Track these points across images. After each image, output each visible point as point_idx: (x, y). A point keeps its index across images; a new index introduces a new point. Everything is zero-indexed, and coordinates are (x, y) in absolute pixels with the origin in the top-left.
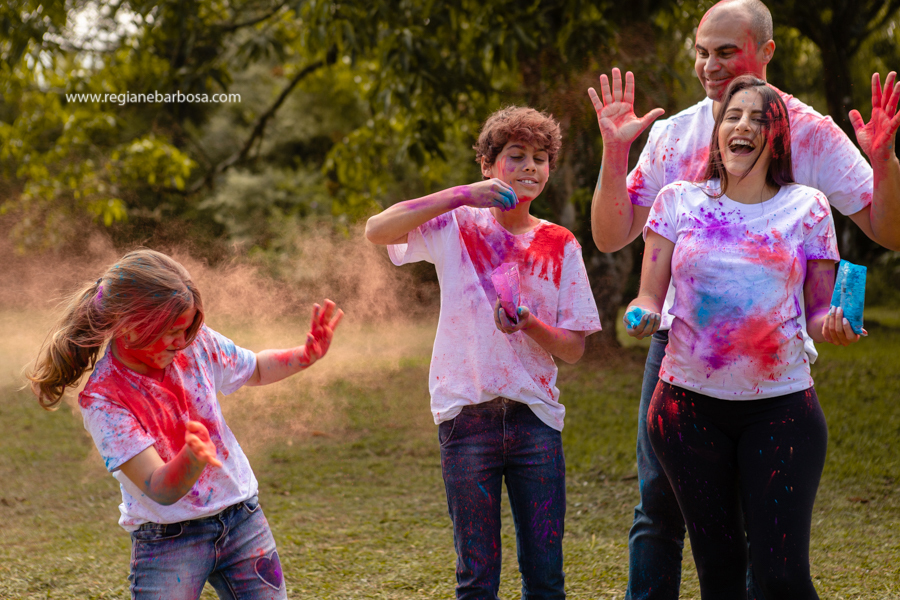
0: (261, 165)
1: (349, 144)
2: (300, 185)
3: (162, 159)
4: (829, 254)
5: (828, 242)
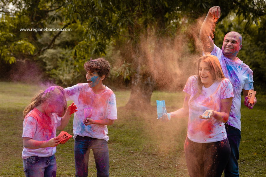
0: (57, 47)
1: (79, 45)
2: (67, 53)
3: (26, 46)
4: (225, 97)
5: (225, 94)
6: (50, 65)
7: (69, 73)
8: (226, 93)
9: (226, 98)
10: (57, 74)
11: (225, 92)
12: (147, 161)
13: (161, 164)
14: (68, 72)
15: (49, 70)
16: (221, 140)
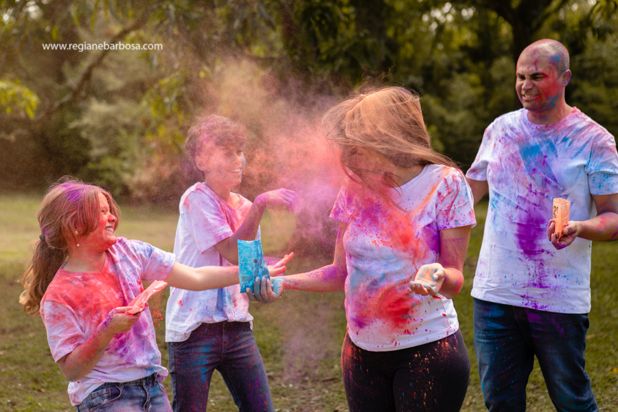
0: (115, 97)
3: (14, 96)
4: (452, 224)
5: (451, 213)
6: (99, 147)
7: (149, 164)
8: (454, 212)
9: (454, 226)
10: (117, 169)
11: (453, 208)
12: (304, 399)
13: (341, 408)
14: (144, 163)
15: (99, 160)
16: (440, 338)
